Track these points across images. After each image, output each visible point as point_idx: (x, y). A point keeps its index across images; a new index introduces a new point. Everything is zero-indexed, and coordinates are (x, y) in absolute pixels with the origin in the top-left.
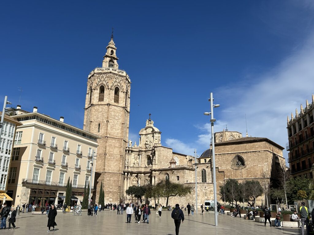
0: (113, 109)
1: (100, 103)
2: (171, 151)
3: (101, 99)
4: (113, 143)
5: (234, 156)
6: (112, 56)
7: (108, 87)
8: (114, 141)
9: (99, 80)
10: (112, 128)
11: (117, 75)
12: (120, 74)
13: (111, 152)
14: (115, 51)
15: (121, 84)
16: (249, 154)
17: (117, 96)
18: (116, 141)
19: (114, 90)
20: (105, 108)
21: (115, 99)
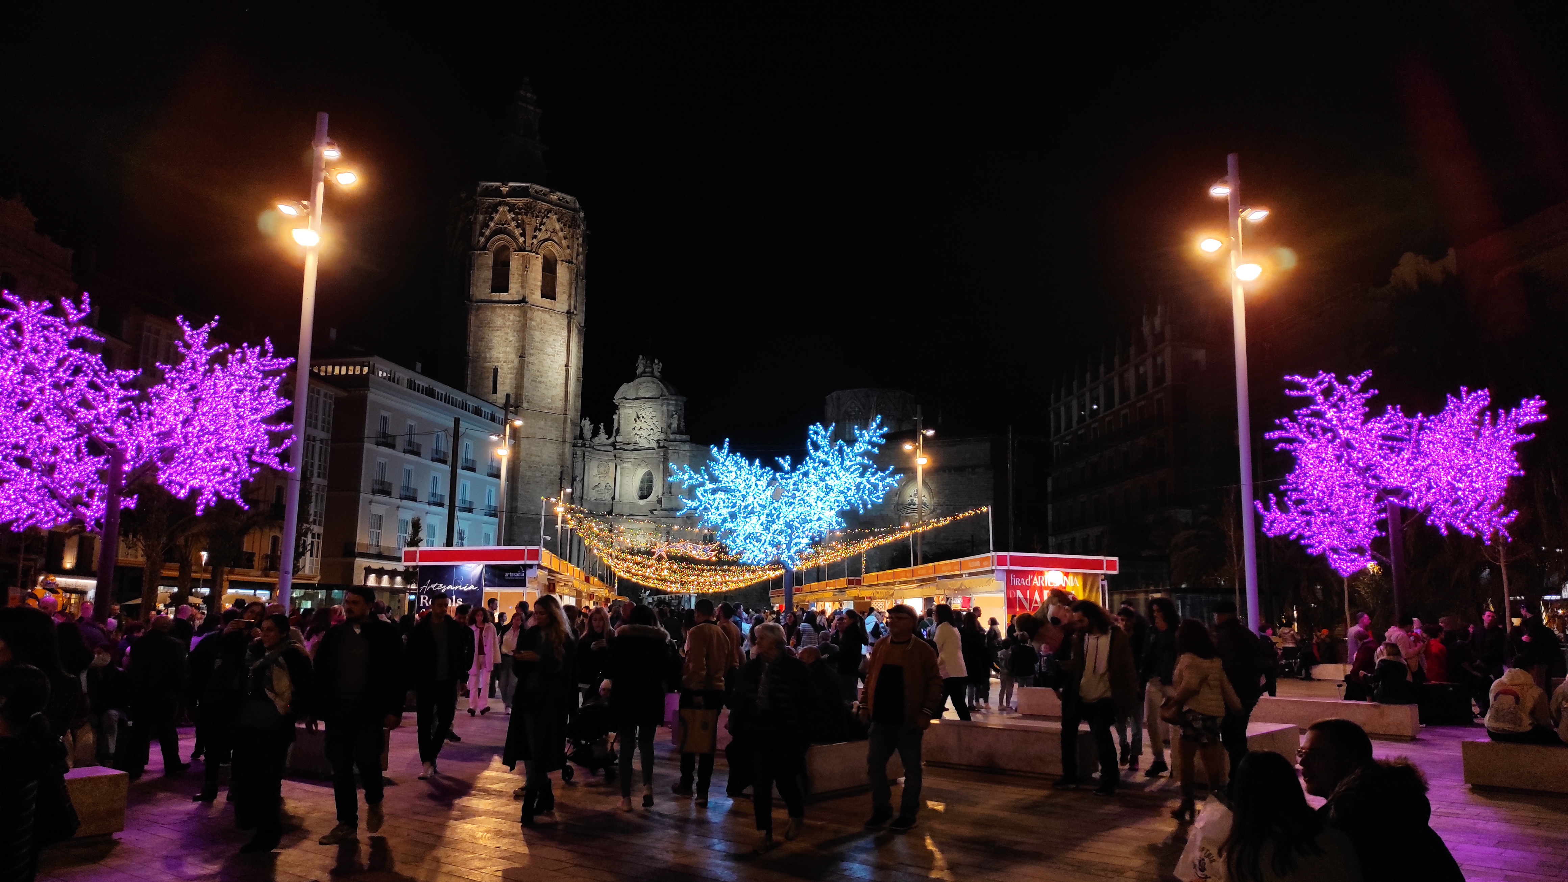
0: (538, 320)
1: (497, 297)
3: (500, 282)
4: (540, 428)
7: (523, 247)
8: (542, 423)
9: (492, 224)
10: (535, 381)
13: (533, 458)
15: (560, 240)
16: (946, 475)
17: (549, 277)
18: (550, 423)
19: (541, 260)
20: (512, 317)
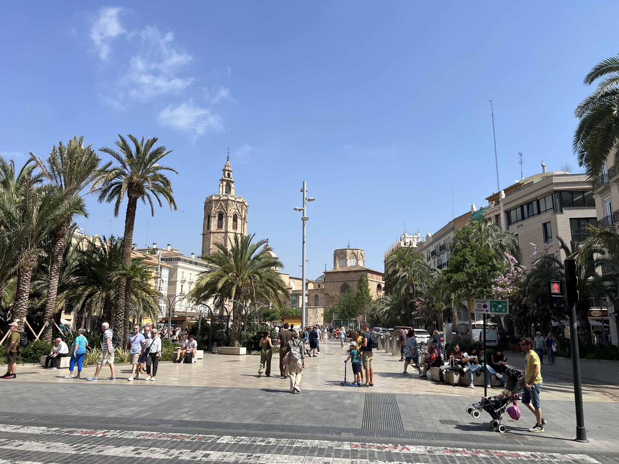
0: (232, 236)
1: (218, 231)
2: (288, 276)
3: (220, 226)
5: (342, 283)
6: (229, 179)
7: (226, 214)
9: (217, 207)
11: (235, 201)
12: (238, 200)
14: (231, 174)
15: (239, 211)
16: (355, 282)
17: (235, 223)
19: (232, 218)
20: (223, 236)
21: (233, 227)
